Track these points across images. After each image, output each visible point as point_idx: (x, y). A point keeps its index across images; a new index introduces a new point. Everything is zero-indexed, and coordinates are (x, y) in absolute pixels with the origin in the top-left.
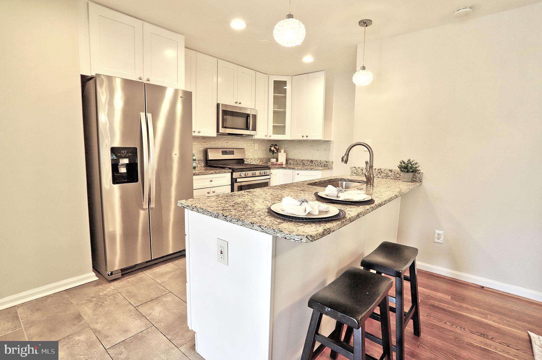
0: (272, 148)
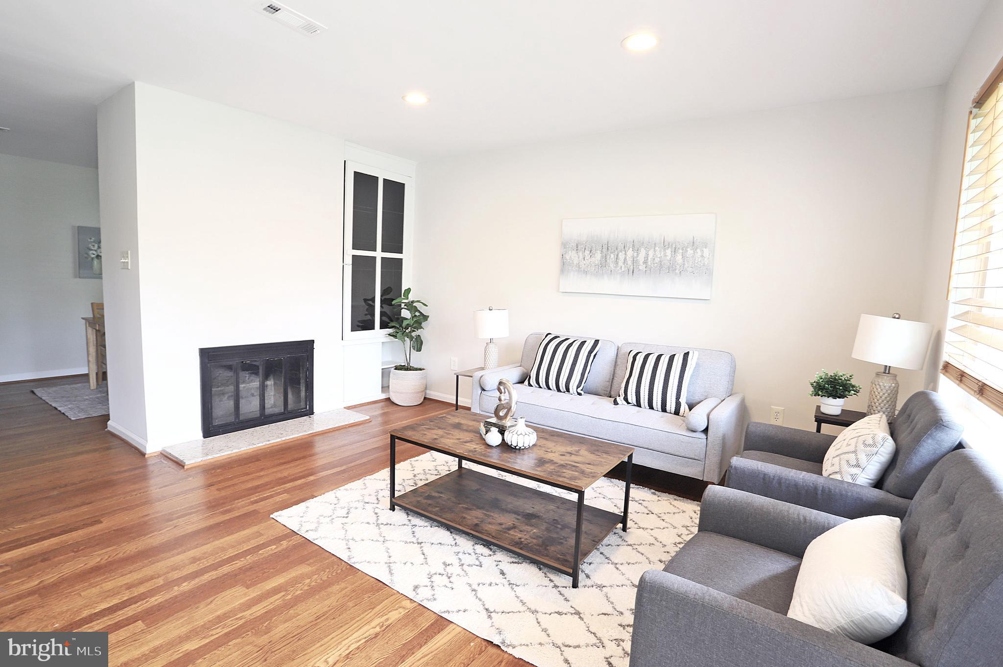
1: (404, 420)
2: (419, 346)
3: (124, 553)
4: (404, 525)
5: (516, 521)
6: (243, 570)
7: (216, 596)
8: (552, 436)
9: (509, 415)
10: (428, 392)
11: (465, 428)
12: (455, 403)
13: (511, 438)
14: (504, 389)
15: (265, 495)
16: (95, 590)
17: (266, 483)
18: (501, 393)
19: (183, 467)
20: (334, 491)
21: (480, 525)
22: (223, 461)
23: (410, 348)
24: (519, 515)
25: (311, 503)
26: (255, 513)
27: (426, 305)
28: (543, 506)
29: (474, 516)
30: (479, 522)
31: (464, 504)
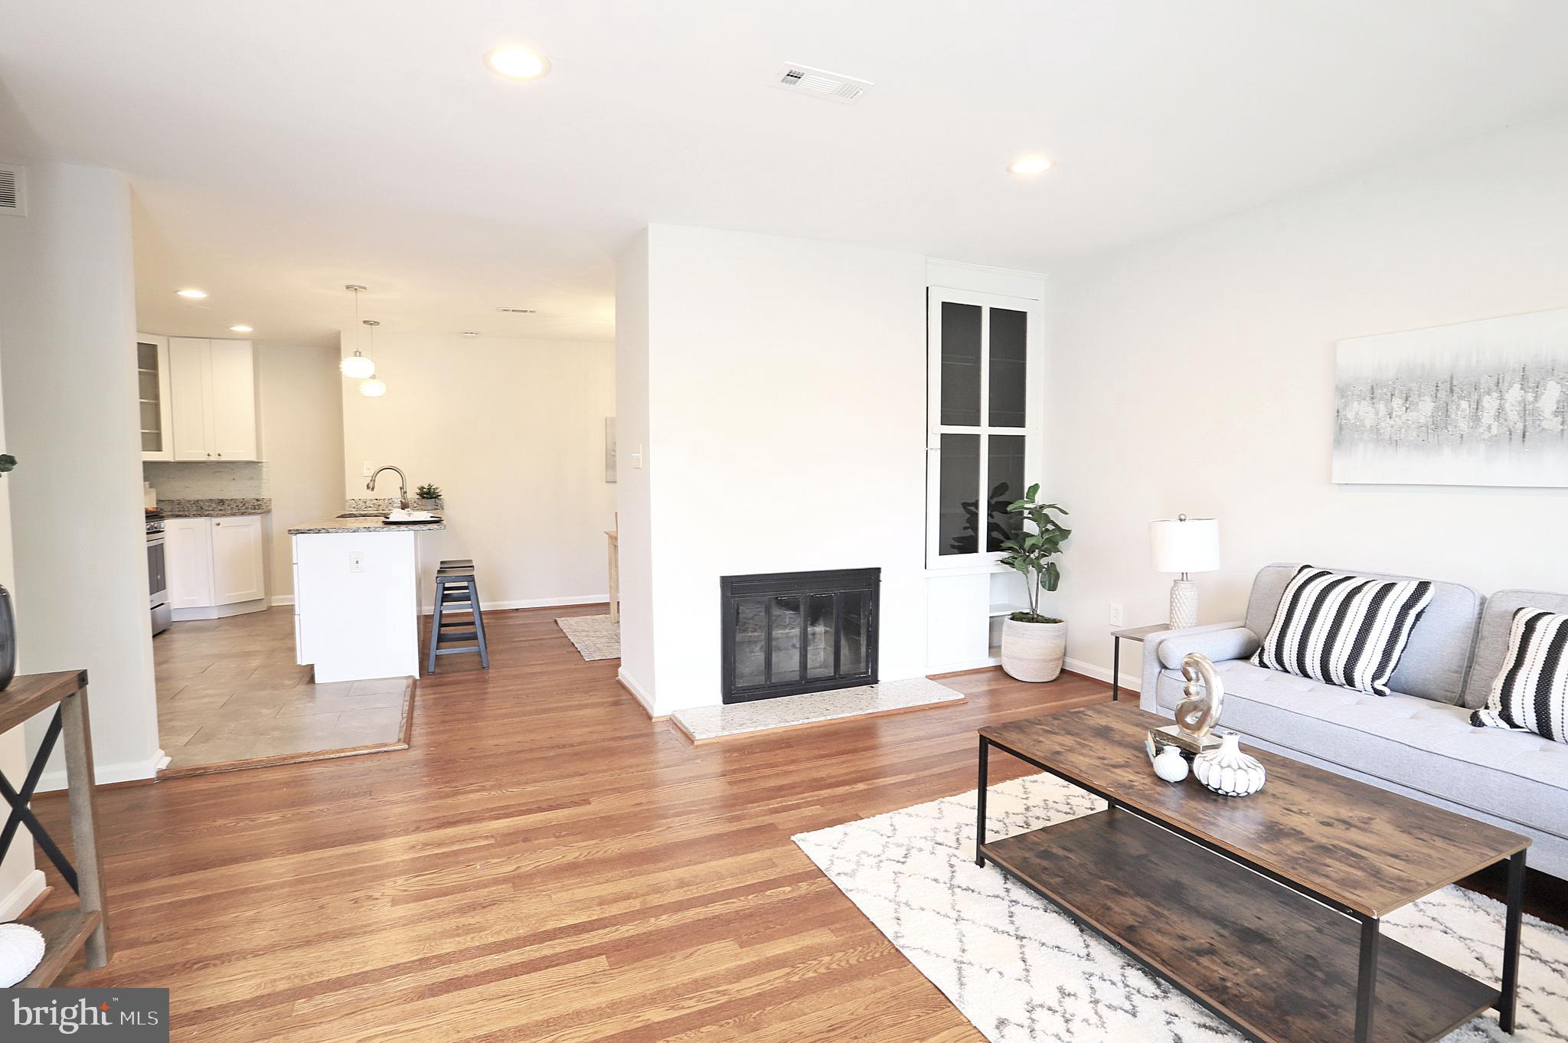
1: (1022, 707)
2: (1052, 582)
3: (605, 852)
4: (998, 897)
5: (1218, 938)
6: (742, 916)
7: (699, 947)
8: (1304, 776)
9: (1207, 723)
10: (1068, 660)
11: (1117, 737)
12: (1113, 683)
13: (1207, 770)
14: (1197, 674)
15: (790, 803)
16: (565, 896)
17: (794, 783)
18: (1189, 680)
19: (693, 742)
20: (891, 814)
21: (1138, 929)
22: (743, 741)
23: (1038, 584)
24: (1224, 927)
25: (853, 827)
26: (771, 828)
27: (1066, 513)
28: (1283, 919)
29: (1130, 908)
30: (1136, 924)
31: (1112, 882)
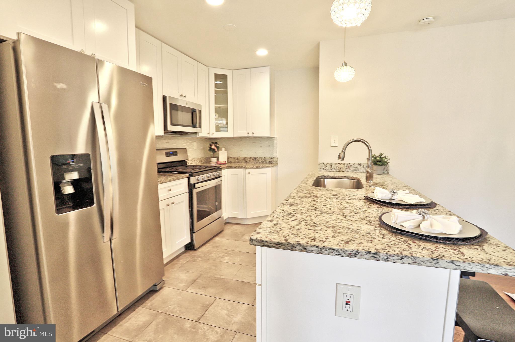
0: (213, 147)
